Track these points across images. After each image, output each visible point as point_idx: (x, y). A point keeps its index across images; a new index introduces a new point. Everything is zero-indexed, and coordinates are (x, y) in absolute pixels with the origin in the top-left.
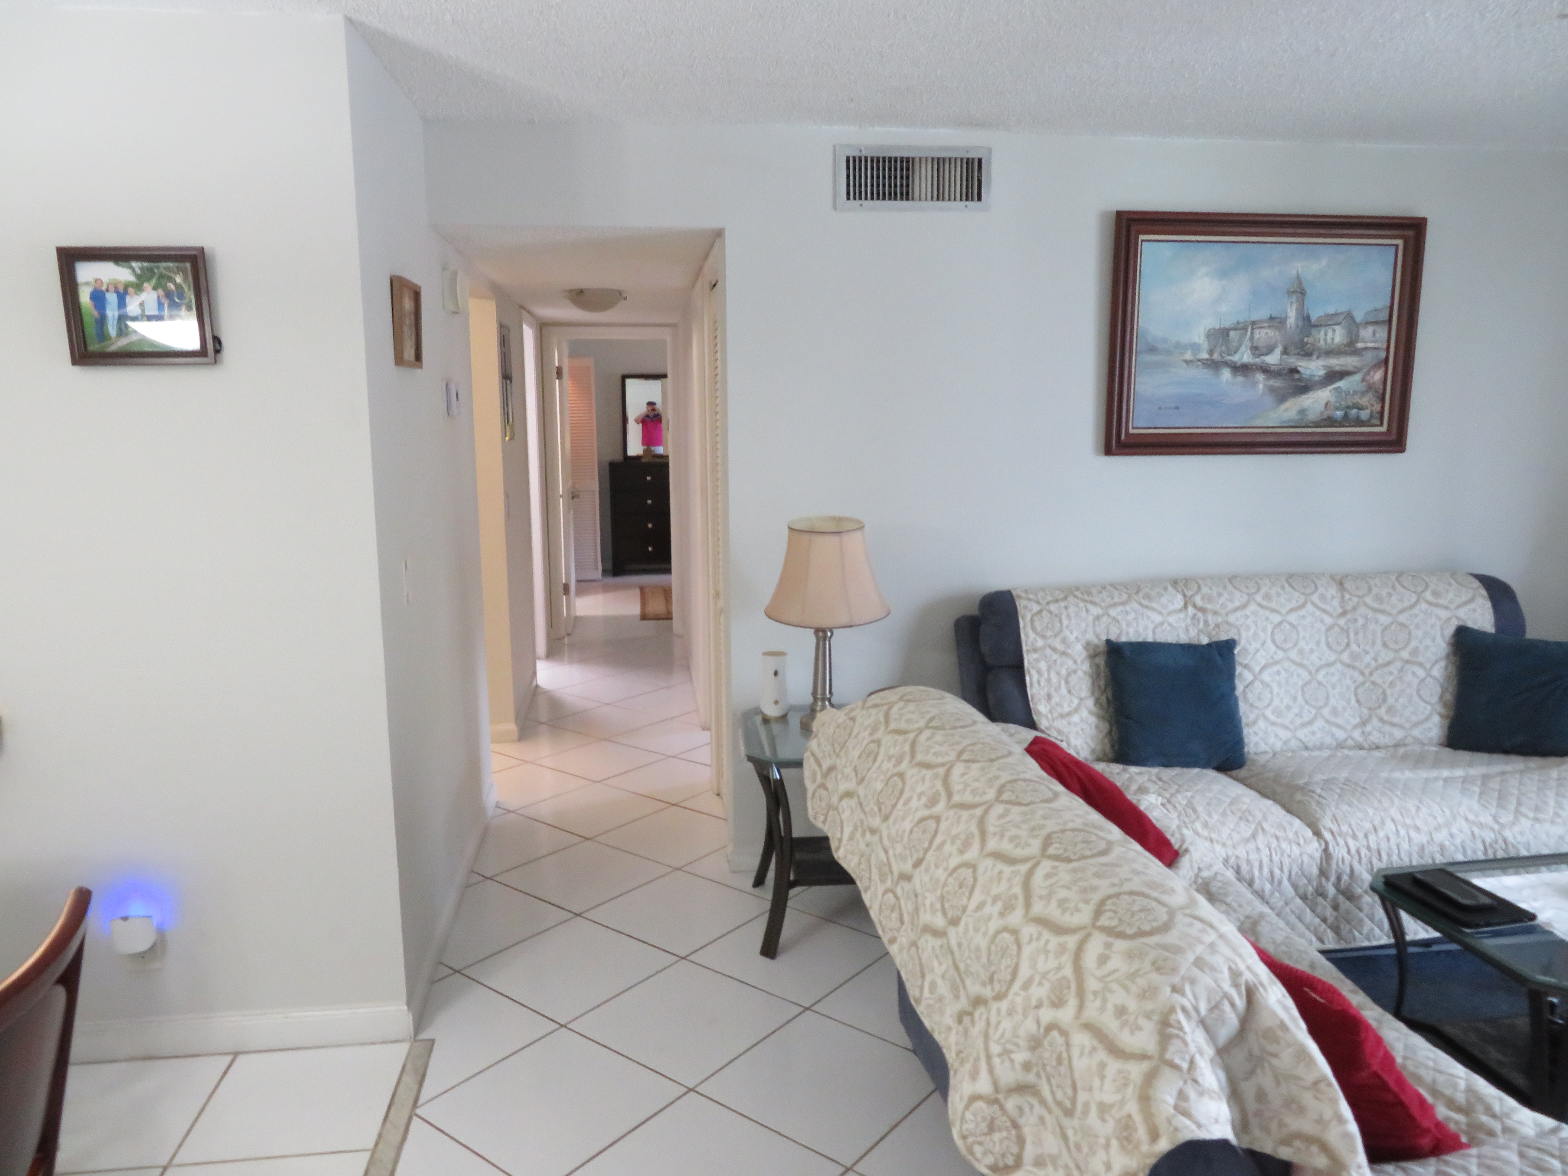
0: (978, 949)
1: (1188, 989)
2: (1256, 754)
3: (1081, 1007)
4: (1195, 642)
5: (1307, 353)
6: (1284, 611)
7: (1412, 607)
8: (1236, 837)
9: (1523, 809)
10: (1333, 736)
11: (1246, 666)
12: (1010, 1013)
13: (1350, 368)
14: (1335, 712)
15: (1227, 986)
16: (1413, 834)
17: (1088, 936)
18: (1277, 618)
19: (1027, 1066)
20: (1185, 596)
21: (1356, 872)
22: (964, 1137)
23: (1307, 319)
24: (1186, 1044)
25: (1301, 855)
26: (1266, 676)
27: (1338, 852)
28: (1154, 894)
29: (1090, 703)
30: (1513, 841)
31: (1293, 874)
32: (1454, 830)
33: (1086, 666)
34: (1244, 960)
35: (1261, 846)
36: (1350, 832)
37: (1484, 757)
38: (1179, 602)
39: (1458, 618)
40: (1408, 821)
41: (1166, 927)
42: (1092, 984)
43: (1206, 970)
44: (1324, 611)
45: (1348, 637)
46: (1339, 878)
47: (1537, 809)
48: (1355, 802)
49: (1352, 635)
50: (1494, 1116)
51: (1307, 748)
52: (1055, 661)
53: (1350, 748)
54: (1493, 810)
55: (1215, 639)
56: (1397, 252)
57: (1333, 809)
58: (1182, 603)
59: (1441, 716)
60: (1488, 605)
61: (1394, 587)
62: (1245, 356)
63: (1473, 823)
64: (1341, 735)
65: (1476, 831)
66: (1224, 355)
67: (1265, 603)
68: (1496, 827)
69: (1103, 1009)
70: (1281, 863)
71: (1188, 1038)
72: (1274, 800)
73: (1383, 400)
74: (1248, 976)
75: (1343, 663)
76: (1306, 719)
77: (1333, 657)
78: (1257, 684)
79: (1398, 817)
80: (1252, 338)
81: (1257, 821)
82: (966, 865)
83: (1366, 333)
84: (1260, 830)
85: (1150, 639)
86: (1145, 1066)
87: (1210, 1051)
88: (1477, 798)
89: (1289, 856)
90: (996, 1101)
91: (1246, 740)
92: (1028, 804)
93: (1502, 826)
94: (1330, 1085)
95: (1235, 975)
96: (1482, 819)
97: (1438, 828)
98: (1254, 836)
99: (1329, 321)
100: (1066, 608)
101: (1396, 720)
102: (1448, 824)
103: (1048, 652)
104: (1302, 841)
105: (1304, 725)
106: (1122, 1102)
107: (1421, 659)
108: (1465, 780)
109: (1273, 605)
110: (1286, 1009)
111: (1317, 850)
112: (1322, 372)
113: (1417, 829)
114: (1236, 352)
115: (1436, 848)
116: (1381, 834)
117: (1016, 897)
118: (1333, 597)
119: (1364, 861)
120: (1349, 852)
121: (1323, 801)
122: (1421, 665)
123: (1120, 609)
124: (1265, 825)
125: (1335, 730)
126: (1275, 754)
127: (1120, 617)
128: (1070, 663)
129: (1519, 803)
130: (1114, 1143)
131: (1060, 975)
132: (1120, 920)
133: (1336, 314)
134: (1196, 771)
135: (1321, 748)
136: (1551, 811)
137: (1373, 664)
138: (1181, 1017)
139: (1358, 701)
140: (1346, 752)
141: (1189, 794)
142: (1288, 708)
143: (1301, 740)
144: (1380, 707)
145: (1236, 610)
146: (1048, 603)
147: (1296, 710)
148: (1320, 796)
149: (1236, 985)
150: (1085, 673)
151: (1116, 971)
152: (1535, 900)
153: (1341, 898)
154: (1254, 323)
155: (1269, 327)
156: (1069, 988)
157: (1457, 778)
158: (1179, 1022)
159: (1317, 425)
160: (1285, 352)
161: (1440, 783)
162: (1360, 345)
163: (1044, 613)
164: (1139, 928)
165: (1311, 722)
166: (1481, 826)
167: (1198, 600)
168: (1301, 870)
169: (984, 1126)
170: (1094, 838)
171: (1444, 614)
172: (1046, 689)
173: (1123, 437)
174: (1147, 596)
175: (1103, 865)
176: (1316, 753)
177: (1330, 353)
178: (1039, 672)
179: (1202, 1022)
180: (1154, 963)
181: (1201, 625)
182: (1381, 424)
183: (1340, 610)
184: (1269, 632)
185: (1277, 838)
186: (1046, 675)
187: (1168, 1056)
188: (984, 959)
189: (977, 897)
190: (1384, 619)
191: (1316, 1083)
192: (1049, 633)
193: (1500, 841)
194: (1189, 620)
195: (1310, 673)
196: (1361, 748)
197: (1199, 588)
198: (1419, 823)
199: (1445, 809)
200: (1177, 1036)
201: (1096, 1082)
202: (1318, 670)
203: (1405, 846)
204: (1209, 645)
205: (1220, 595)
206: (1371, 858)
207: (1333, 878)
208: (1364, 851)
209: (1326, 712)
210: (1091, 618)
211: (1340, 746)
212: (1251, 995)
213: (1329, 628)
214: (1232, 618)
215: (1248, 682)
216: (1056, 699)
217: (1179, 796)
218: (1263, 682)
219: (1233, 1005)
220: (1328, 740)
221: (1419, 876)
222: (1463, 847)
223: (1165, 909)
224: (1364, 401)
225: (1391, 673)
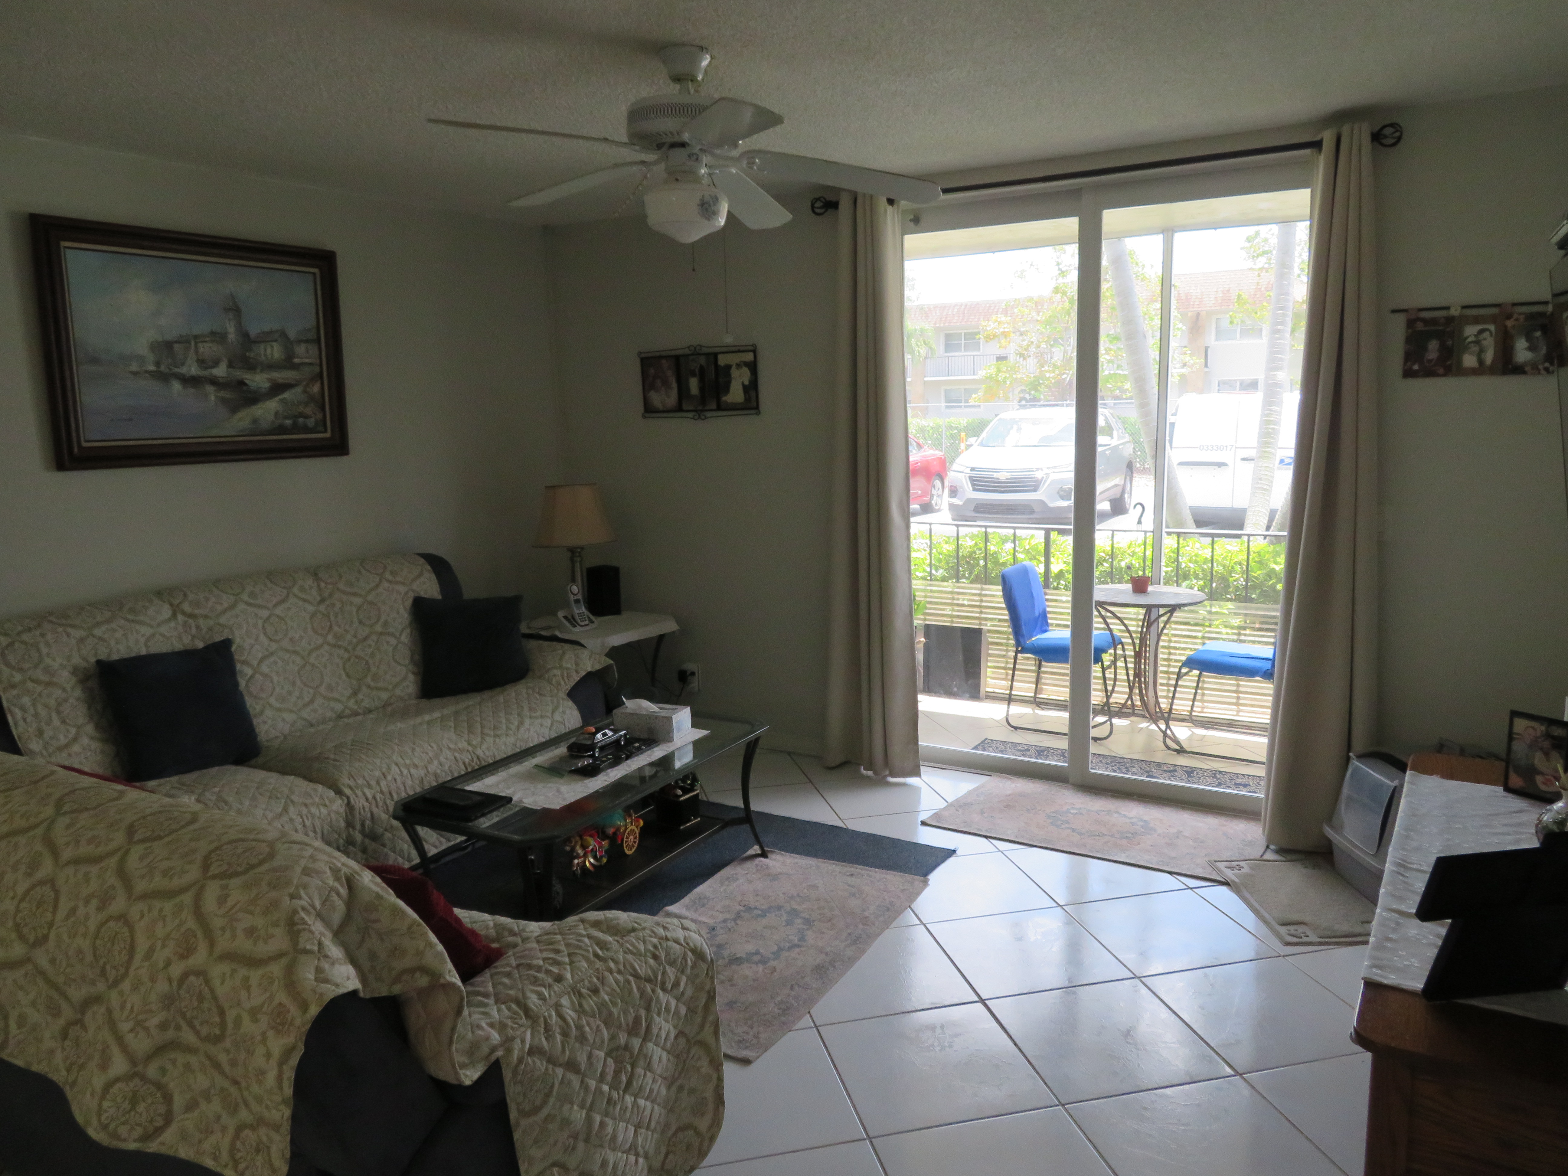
0: (80, 951)
1: (302, 892)
2: (267, 741)
3: (212, 944)
4: (189, 647)
5: (251, 366)
6: (270, 605)
7: (377, 586)
8: (270, 815)
9: (486, 731)
10: (332, 709)
11: (244, 662)
12: (135, 988)
13: (292, 382)
14: (330, 688)
15: (331, 882)
16: (413, 771)
17: (202, 888)
18: (265, 613)
19: (163, 1026)
20: (171, 605)
21: (376, 815)
22: (105, 1127)
23: (245, 335)
24: (312, 932)
25: (329, 815)
26: (264, 668)
27: (359, 803)
28: (252, 837)
29: (90, 728)
30: (484, 757)
31: (325, 832)
32: (442, 759)
33: (78, 693)
34: (339, 861)
35: (294, 817)
36: (365, 782)
37: (453, 699)
38: (166, 612)
39: (413, 591)
40: (408, 762)
41: (271, 855)
42: (217, 923)
43: (313, 875)
44: (305, 600)
45: (330, 621)
46: (363, 825)
47: (495, 728)
48: (364, 757)
49: (332, 618)
50: (515, 934)
51: (312, 725)
52: (40, 694)
53: (349, 717)
54: (466, 737)
55: (210, 642)
56: (315, 279)
57: (347, 767)
58: (170, 613)
59: (414, 673)
60: (434, 577)
61: (359, 572)
62: (192, 369)
63: (455, 750)
64: (339, 707)
65: (457, 755)
66: (171, 367)
67: (251, 601)
68: (470, 749)
69: (234, 937)
70: (313, 825)
71: (313, 928)
72: (295, 775)
73: (323, 408)
74: (344, 870)
75: (328, 644)
76: (307, 699)
77: (320, 641)
78: (258, 676)
79: (400, 760)
80: (197, 352)
81: (285, 796)
82: (41, 883)
83: (301, 350)
84: (289, 802)
85: (144, 652)
86: (284, 961)
87: (329, 935)
88: (453, 730)
89: (319, 818)
90: (135, 1074)
91: (257, 730)
92: (96, 808)
93: (475, 747)
94: (419, 925)
95: (335, 871)
96: (460, 746)
97: (430, 761)
98: (285, 810)
99: (266, 337)
100: (42, 635)
101: (380, 684)
102: (437, 756)
103: (30, 685)
104: (327, 802)
105: (305, 705)
106: (271, 998)
107: (392, 630)
108: (442, 719)
109: (259, 602)
110: (376, 884)
111: (341, 805)
112: (267, 385)
113: (416, 766)
114: (183, 364)
115: (433, 778)
116: (389, 778)
117: (113, 887)
118: (311, 587)
119: (380, 804)
120: (367, 800)
121: (338, 763)
122: (392, 635)
123: (104, 628)
124: (293, 797)
125: (333, 704)
126: (285, 737)
127: (106, 636)
128: (58, 693)
129: (483, 727)
130: (271, 1034)
131: (183, 930)
132: (229, 864)
133: (271, 332)
134: (216, 769)
135: (324, 721)
136: (504, 727)
137: (355, 640)
138: (303, 914)
139: (348, 675)
140: (346, 720)
141: (217, 790)
142: (290, 693)
143: (305, 719)
144: (366, 676)
145: (225, 611)
146: (19, 633)
147: (297, 694)
148: (335, 760)
149: (337, 879)
150: (78, 699)
151: (239, 902)
152: (509, 788)
153: (367, 841)
154: (196, 337)
155: (212, 341)
156: (195, 936)
157: (436, 719)
158: (303, 919)
159: (270, 432)
160: (230, 365)
161: (425, 726)
162: (296, 360)
163: (17, 645)
164: (248, 864)
165: (312, 701)
166: (461, 751)
167: (186, 607)
168: (331, 827)
169: (126, 1105)
170: (176, 814)
171: (402, 589)
172: (34, 725)
173: (76, 450)
174: (132, 610)
175: (195, 830)
176: (321, 727)
177: (271, 366)
178: (23, 709)
179: (319, 915)
180: (269, 884)
181: (194, 630)
182: (326, 431)
183: (319, 599)
184: (260, 627)
185: (306, 805)
186: (32, 711)
187: (301, 946)
188: (89, 958)
189: (64, 906)
190: (357, 601)
191: (409, 928)
192: (26, 666)
193: (475, 759)
194: (180, 629)
195: (303, 657)
196: (356, 714)
197: (185, 595)
198: (416, 761)
199: (433, 745)
200: (304, 929)
201: (244, 994)
202: (309, 654)
203: (409, 782)
204: (206, 648)
205: (207, 599)
206: (385, 799)
207: (358, 826)
208: (378, 796)
209: (322, 690)
210: (74, 641)
211: (340, 717)
212: (350, 883)
213: (313, 616)
214: (223, 620)
215: (248, 677)
216: (48, 733)
217: (208, 794)
218: (262, 674)
219: (338, 894)
220: (329, 714)
221: (428, 796)
222: (451, 771)
223: (264, 845)
224: (308, 411)
225: (370, 646)
